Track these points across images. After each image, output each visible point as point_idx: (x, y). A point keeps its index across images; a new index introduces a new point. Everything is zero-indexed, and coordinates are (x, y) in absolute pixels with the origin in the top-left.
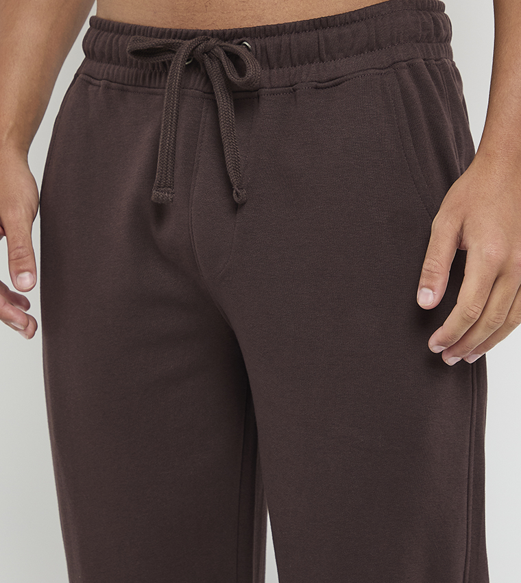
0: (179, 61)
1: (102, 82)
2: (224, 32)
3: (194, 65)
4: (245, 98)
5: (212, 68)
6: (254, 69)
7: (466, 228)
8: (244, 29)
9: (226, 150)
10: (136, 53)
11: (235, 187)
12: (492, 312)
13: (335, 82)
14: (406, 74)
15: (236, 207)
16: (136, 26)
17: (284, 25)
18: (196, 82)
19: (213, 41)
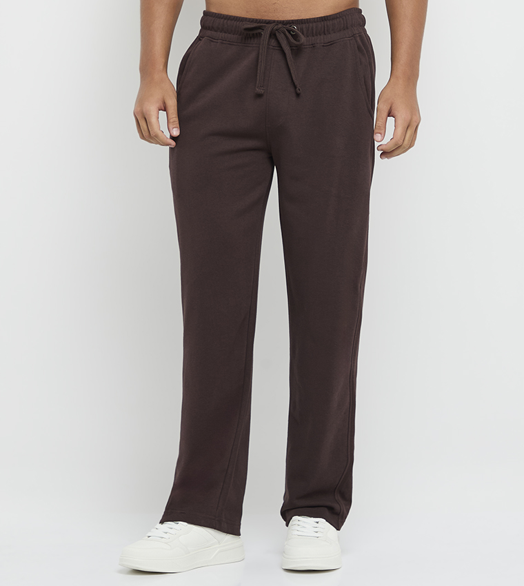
0: (266, 34)
1: (219, 41)
2: (283, 21)
3: (273, 35)
4: (297, 50)
5: (281, 37)
6: (303, 39)
7: (393, 108)
8: (292, 20)
9: (292, 71)
10: (246, 29)
11: (298, 86)
12: (406, 142)
13: (331, 43)
14: (358, 39)
15: (298, 95)
16: (237, 17)
17: (310, 19)
18: (273, 42)
19: (280, 26)
